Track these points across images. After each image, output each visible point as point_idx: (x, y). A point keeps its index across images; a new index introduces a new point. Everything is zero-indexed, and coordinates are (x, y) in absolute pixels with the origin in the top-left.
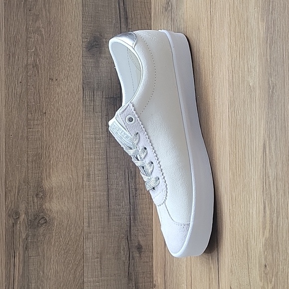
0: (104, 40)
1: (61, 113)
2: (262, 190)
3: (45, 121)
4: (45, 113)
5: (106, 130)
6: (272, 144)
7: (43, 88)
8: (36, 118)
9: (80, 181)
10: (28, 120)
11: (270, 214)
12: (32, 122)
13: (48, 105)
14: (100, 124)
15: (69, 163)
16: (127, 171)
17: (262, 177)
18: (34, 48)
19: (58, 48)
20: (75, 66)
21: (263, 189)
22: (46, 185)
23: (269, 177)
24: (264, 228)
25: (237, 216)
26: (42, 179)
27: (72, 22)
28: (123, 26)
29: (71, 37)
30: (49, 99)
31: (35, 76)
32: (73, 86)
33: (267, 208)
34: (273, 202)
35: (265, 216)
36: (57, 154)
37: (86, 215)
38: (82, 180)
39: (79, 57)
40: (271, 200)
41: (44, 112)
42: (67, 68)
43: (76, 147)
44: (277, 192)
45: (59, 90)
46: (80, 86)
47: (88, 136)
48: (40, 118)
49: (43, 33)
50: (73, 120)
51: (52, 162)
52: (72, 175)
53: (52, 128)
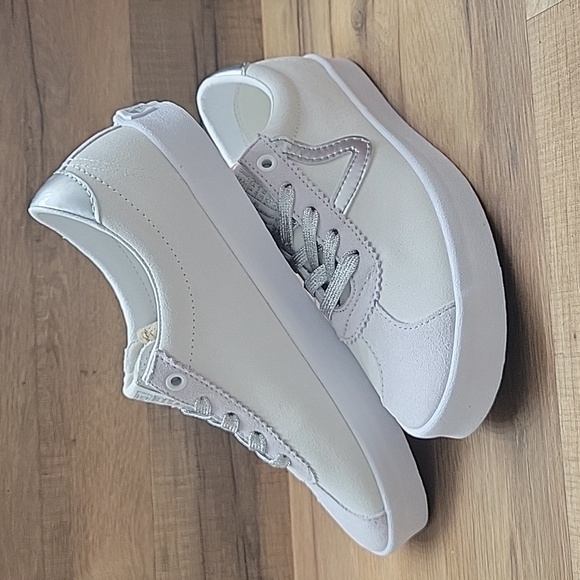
1: (105, 437)
3: (74, 456)
4: (74, 440)
7: (68, 391)
8: (56, 452)
9: (150, 571)
10: (39, 457)
12: (48, 461)
13: (79, 424)
14: (184, 453)
15: (127, 537)
16: (241, 543)
18: (48, 314)
19: (95, 309)
26: (72, 574)
30: (82, 412)
31: (52, 367)
36: (101, 521)
38: (152, 569)
43: (138, 503)
45: (99, 392)
47: (160, 479)
48: (64, 450)
49: (66, 282)
50: (130, 450)
51: (90, 539)
52: (133, 562)
53: (89, 469)
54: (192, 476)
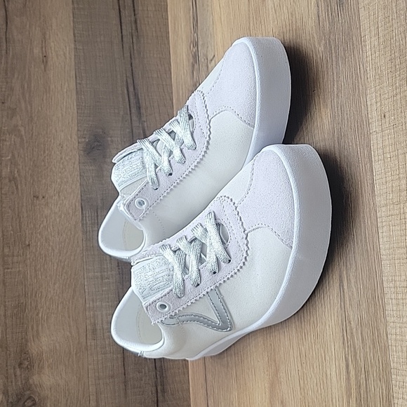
0: (109, 139)
1: (51, 244)
2: (341, 342)
3: (28, 256)
4: (29, 245)
5: (117, 265)
6: (351, 275)
7: (24, 210)
8: (15, 253)
9: (83, 339)
10: (3, 256)
11: (356, 375)
12: (10, 259)
13: (32, 233)
15: (66, 315)
17: (340, 322)
18: (10, 155)
19: (44, 152)
20: (69, 176)
21: (344, 339)
22: (33, 349)
23: (350, 322)
24: (349, 396)
25: (309, 379)
26: (27, 341)
27: (62, 115)
28: (134, 118)
29: (62, 137)
30: (34, 225)
31: (13, 193)
32: (67, 205)
33: (351, 367)
34: (358, 358)
35: (348, 379)
36: (48, 303)
37: (92, 389)
38: (85, 338)
39: (74, 164)
40: (355, 356)
41: (27, 243)
42: (59, 181)
43: (74, 291)
44: (362, 342)
45: (47, 212)
46: (77, 204)
47: (91, 274)
48: (21, 252)
49: (23, 133)
50: (69, 253)
51: (40, 315)
52: (70, 332)
53: (39, 267)
54: (114, 273)
